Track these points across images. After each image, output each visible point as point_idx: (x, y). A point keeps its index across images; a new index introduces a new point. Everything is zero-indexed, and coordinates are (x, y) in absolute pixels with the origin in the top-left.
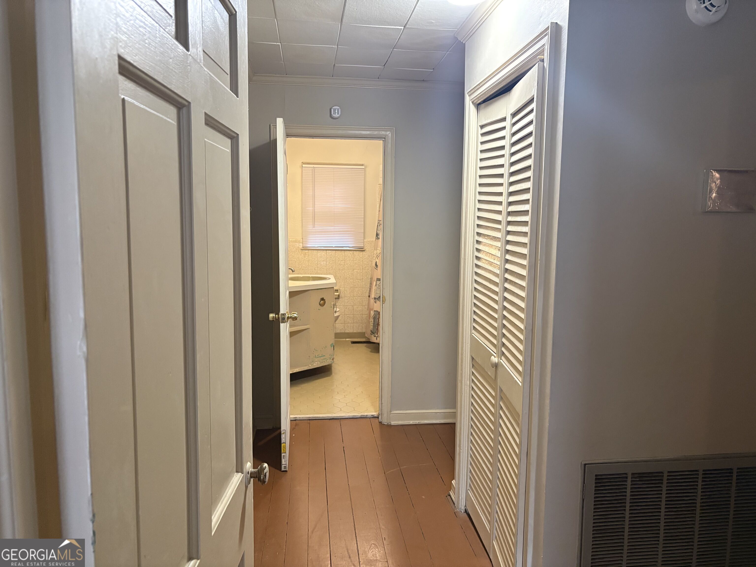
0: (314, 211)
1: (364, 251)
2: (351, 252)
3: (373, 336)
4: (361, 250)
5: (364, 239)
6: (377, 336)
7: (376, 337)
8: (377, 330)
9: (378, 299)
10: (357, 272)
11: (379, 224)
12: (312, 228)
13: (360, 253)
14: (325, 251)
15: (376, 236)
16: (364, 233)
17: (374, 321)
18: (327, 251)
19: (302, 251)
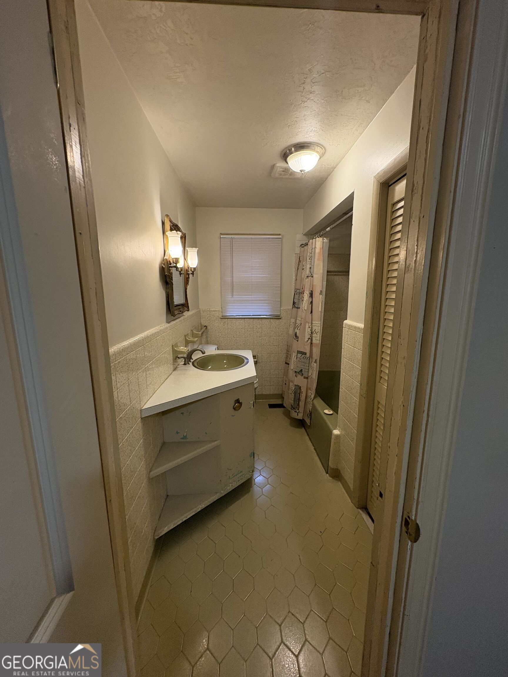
0: (233, 281)
1: (280, 318)
2: (268, 320)
3: (293, 411)
4: (278, 317)
5: (280, 307)
6: (298, 411)
7: (297, 413)
8: (298, 405)
9: (300, 373)
10: (274, 339)
11: (296, 293)
12: (231, 297)
13: (276, 321)
14: (244, 319)
15: (293, 305)
16: (281, 301)
17: (295, 396)
18: (246, 319)
19: (221, 320)
